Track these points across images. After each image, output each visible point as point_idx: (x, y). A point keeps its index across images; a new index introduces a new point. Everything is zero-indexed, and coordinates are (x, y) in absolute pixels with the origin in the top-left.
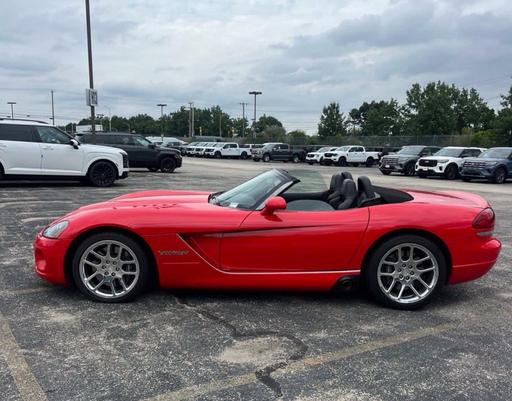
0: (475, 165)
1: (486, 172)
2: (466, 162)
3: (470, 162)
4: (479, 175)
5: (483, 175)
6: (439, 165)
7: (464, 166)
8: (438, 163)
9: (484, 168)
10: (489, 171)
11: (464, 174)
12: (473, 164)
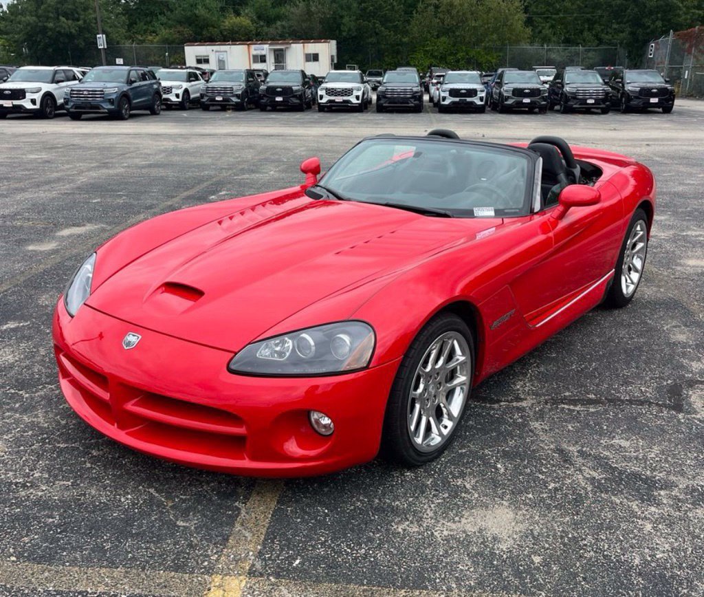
0: (89, 94)
1: (108, 103)
2: (72, 90)
3: (80, 91)
4: (99, 109)
5: (104, 108)
6: (29, 96)
7: (71, 97)
8: (27, 94)
9: (103, 97)
10: (111, 102)
11: (75, 109)
12: (85, 93)
